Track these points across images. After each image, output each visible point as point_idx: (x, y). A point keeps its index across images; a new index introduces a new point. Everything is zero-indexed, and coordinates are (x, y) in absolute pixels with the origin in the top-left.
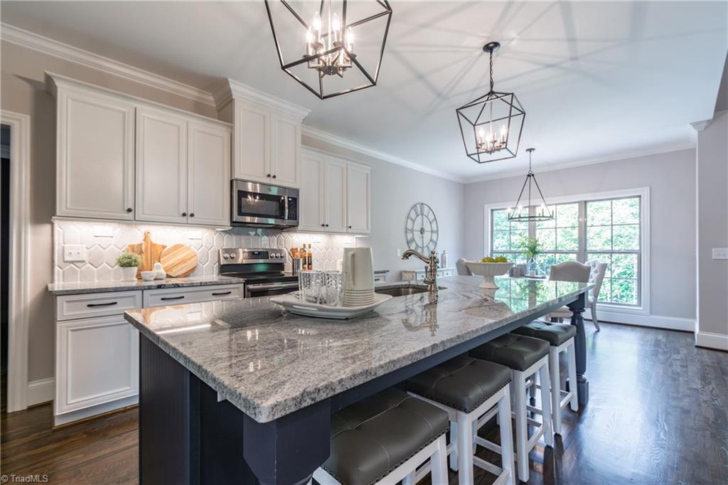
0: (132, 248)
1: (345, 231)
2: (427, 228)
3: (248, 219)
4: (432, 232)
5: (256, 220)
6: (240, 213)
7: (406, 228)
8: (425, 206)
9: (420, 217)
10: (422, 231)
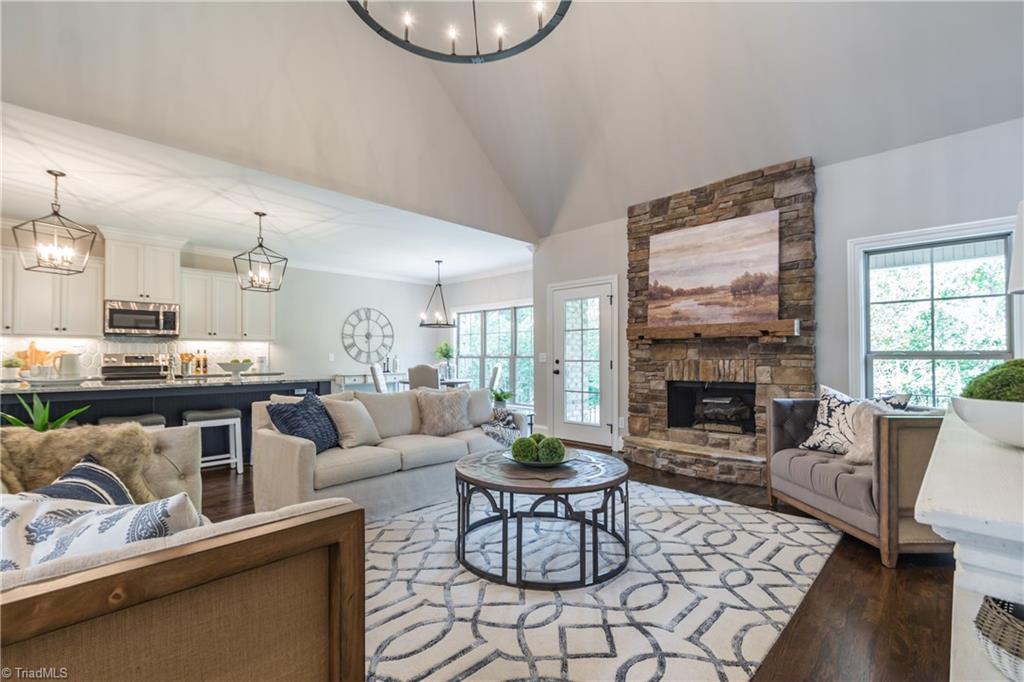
0: (19, 354)
1: (240, 338)
2: (376, 331)
3: (117, 331)
4: (384, 336)
5: (123, 331)
6: (111, 326)
7: (343, 334)
8: (372, 312)
9: (365, 323)
10: (368, 336)
